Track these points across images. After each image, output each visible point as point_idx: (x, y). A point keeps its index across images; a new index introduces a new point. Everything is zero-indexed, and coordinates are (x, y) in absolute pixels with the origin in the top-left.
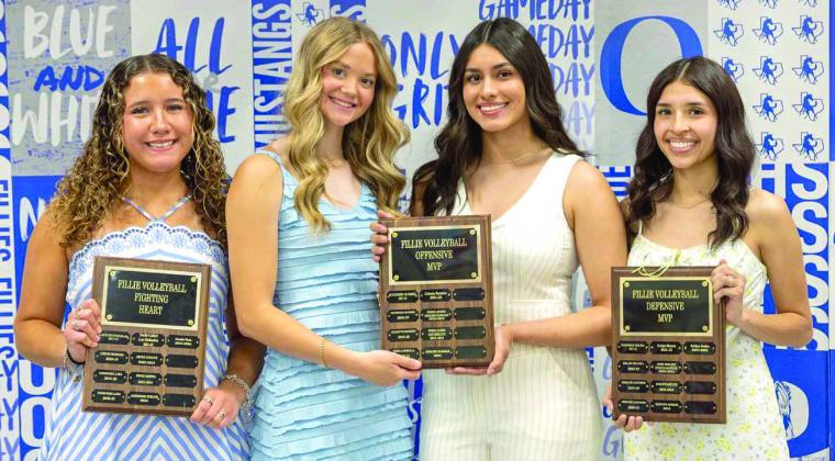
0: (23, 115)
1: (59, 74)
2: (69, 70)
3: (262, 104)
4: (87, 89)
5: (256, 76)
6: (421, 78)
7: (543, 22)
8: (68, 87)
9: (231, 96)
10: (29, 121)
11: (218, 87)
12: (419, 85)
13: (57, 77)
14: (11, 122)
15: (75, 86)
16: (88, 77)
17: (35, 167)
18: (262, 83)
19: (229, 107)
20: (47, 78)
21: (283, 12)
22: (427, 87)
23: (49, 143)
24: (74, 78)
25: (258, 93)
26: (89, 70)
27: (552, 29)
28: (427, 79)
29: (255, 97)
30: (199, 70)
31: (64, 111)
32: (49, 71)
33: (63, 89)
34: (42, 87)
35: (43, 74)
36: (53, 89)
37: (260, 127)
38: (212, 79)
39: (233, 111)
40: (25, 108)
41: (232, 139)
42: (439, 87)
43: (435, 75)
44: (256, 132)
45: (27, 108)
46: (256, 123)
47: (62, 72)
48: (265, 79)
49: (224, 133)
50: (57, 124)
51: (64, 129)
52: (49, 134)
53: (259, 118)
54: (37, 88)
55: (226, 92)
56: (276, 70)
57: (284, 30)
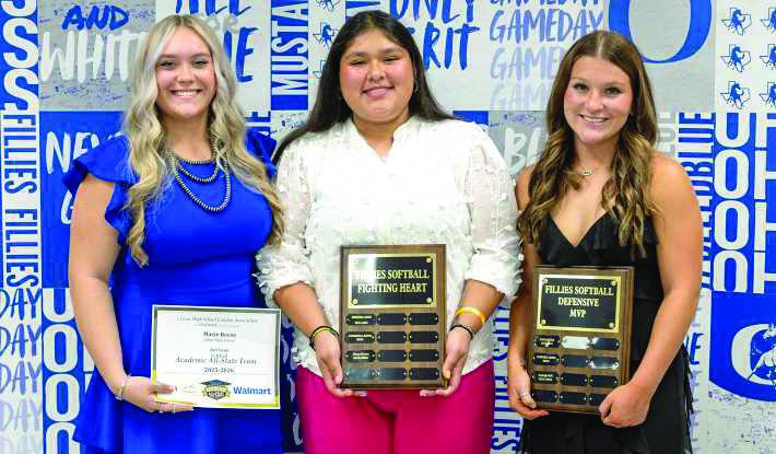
0: (51, 51)
1: (86, 13)
2: (96, 10)
3: (278, 45)
4: (112, 28)
5: (274, 18)
6: (432, 21)
8: (94, 25)
9: (250, 37)
10: (57, 58)
11: (238, 27)
12: (430, 28)
13: (84, 15)
14: (40, 58)
15: (101, 25)
16: (114, 17)
17: (62, 104)
18: (279, 24)
19: (248, 47)
20: (75, 17)
22: (437, 30)
23: (75, 80)
24: (100, 18)
25: (275, 34)
26: (115, 9)
28: (438, 22)
29: (272, 38)
30: (219, 11)
31: (90, 49)
32: (77, 10)
33: (89, 28)
34: (70, 26)
35: (71, 13)
36: (80, 28)
37: (275, 68)
38: (232, 20)
39: (250, 51)
40: (53, 46)
41: (249, 78)
42: (450, 31)
43: (446, 19)
44: (273, 72)
45: (55, 45)
46: (273, 63)
47: (89, 11)
48: (282, 21)
49: (242, 72)
50: (83, 62)
51: (90, 66)
52: (76, 72)
53: (275, 59)
54: (65, 26)
55: (245, 33)
56: (293, 12)
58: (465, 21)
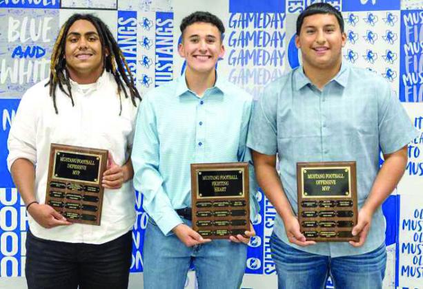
0: (7, 69)
1: (24, 50)
2: (29, 48)
4: (37, 57)
7: (260, 29)
8: (28, 56)
10: (9, 72)
13: (23, 51)
15: (31, 56)
16: (38, 51)
17: (11, 95)
20: (18, 52)
21: (133, 22)
23: (18, 83)
24: (31, 52)
26: (38, 48)
27: (265, 33)
31: (26, 68)
32: (19, 48)
33: (25, 57)
34: (16, 56)
35: (17, 49)
36: (21, 57)
40: (7, 66)
45: (8, 66)
47: (26, 49)
50: (22, 73)
51: (25, 76)
52: (18, 79)
54: (13, 56)
56: (129, 50)
57: (133, 31)
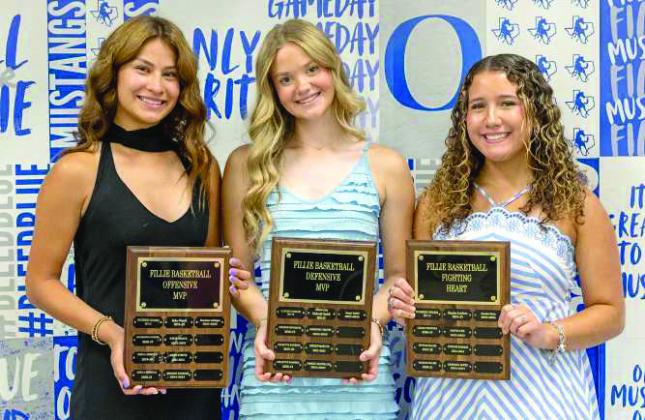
3: (57, 98)
5: (51, 71)
6: (213, 72)
7: (330, 19)
9: (27, 90)
11: (15, 81)
12: (210, 80)
18: (57, 78)
19: (25, 101)
21: (78, 9)
22: (218, 82)
25: (53, 88)
27: (339, 27)
28: (218, 73)
29: (51, 92)
37: (55, 121)
38: (8, 74)
39: (28, 105)
41: (27, 132)
42: (230, 82)
43: (226, 70)
44: (51, 125)
46: (51, 116)
48: (60, 74)
49: (20, 126)
53: (54, 112)
55: (22, 87)
56: (71, 65)
57: (78, 27)
58: (244, 71)
